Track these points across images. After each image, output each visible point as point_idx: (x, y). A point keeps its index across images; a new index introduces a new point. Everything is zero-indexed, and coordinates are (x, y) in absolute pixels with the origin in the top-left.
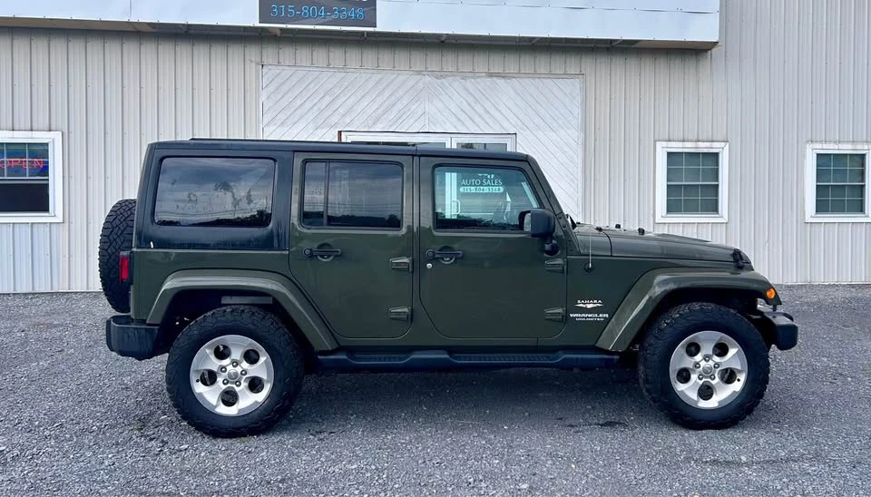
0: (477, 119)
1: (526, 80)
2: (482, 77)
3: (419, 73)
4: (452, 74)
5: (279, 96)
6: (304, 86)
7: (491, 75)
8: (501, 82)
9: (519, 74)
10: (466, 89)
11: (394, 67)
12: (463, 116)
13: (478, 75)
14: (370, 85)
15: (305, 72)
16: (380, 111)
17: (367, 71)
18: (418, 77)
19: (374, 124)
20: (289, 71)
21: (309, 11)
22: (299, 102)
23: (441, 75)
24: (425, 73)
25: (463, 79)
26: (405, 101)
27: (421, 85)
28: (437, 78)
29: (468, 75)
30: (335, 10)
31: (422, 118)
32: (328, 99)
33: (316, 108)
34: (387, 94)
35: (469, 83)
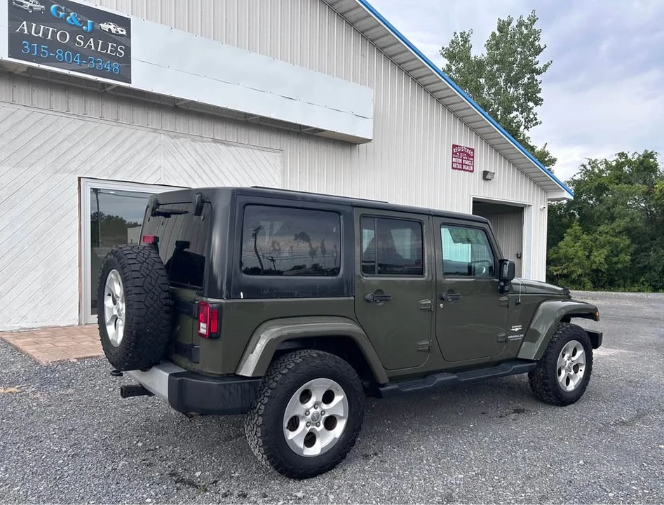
0: (204, 177)
1: (242, 149)
2: (209, 141)
3: (155, 131)
4: (185, 136)
5: (14, 136)
6: (42, 128)
7: (215, 141)
8: (222, 147)
9: (237, 144)
10: (196, 151)
11: (148, 125)
12: (192, 173)
13: (205, 139)
14: (111, 135)
15: (43, 115)
16: (119, 162)
17: (107, 122)
18: (155, 135)
19: (115, 172)
20: (24, 112)
21: (64, 55)
22: (36, 144)
23: (176, 135)
24: (161, 132)
25: (193, 141)
26: (143, 154)
27: (157, 141)
28: (171, 137)
29: (198, 138)
30: (91, 60)
31: (159, 171)
32: (67, 145)
33: (55, 151)
34: (127, 145)
35: (198, 146)
